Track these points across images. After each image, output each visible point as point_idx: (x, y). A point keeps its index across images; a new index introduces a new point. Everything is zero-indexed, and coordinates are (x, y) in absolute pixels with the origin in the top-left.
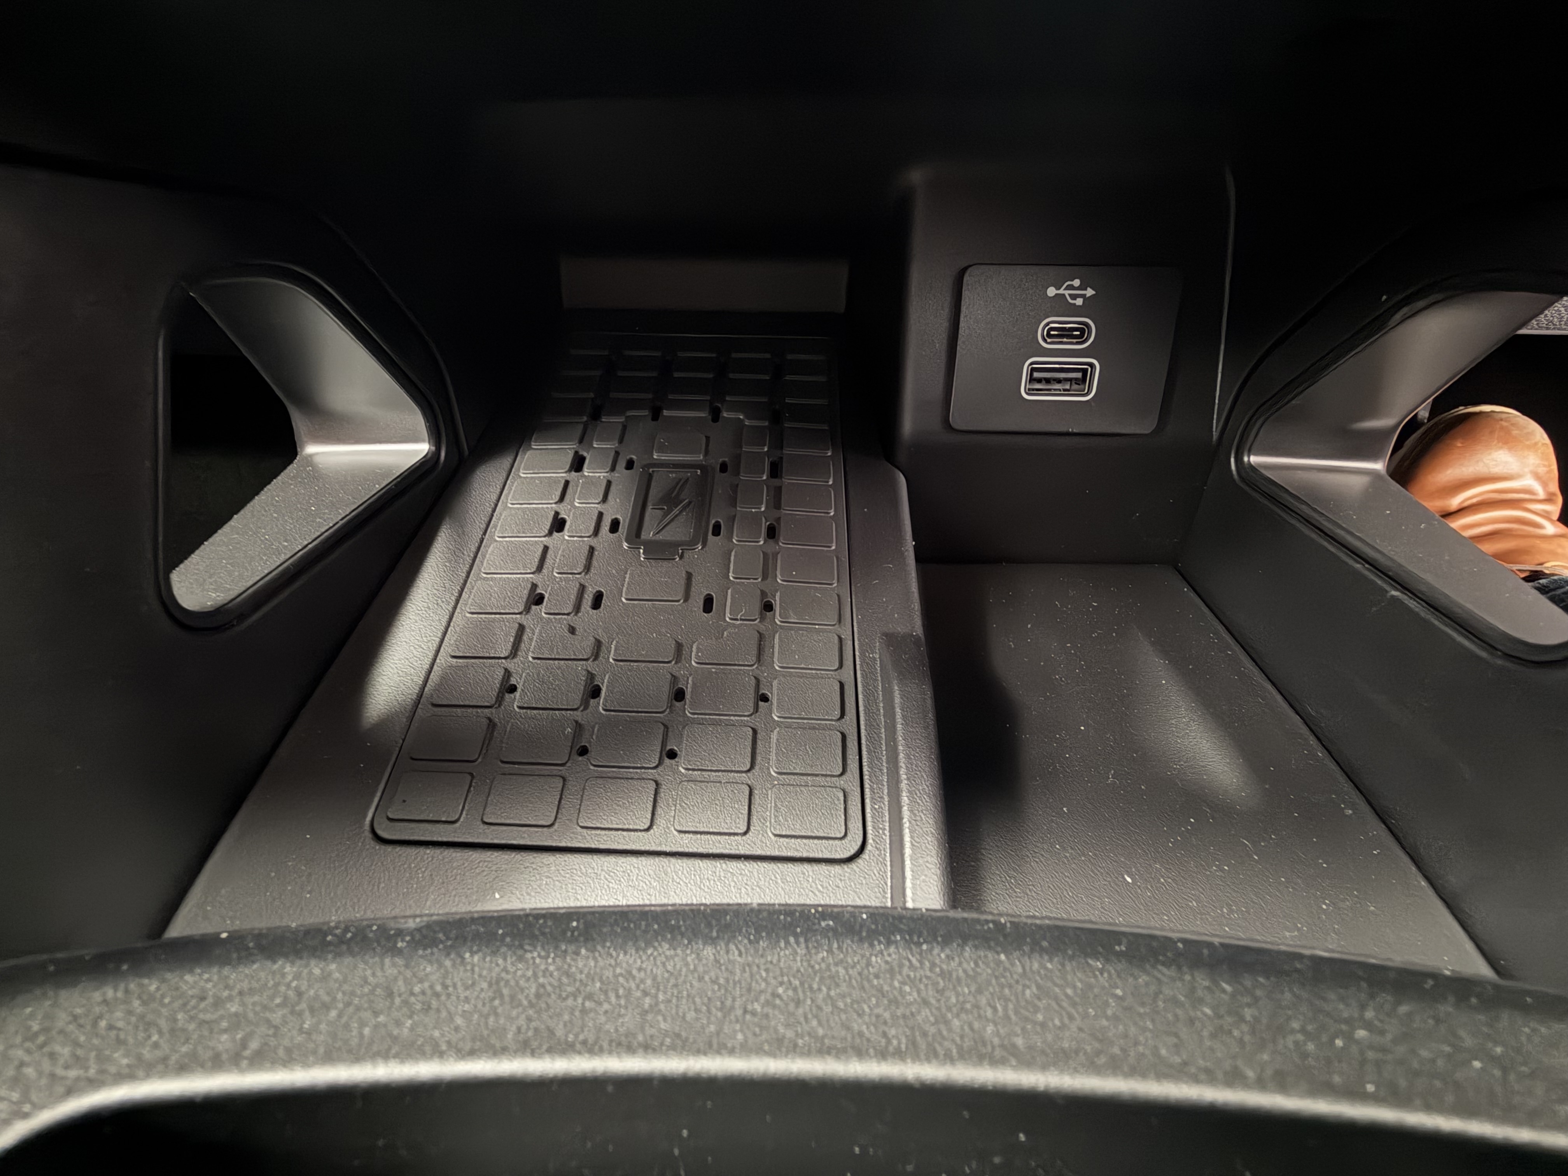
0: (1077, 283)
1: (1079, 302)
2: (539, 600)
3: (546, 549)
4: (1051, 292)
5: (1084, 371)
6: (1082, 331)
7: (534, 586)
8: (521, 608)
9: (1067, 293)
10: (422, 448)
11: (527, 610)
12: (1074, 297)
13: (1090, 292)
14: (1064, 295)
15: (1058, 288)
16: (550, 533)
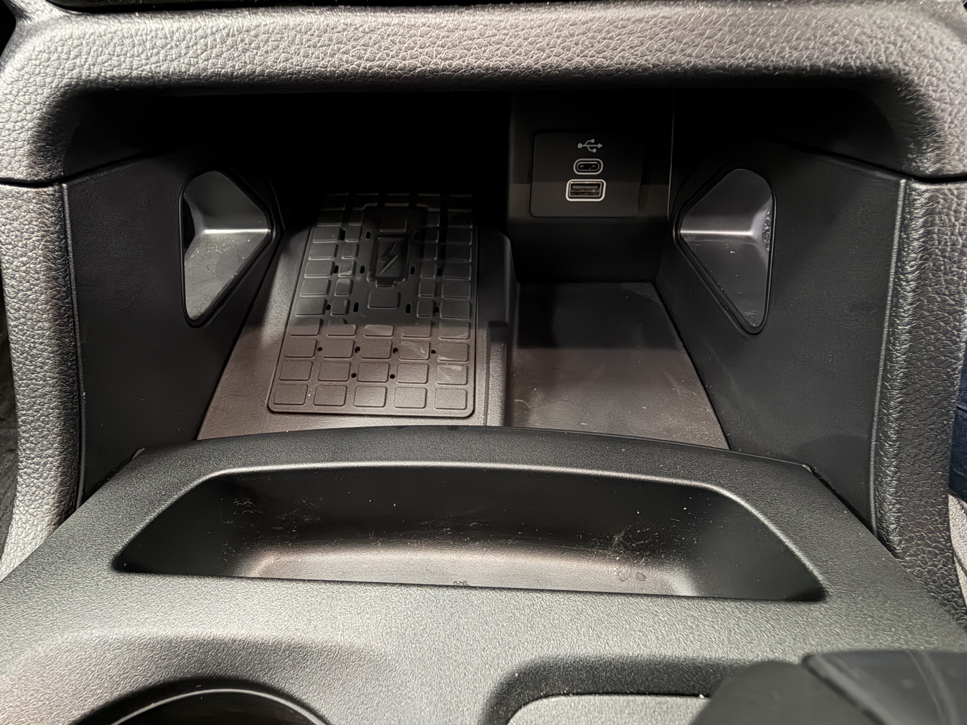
0: (593, 141)
1: (594, 151)
2: (328, 307)
3: (330, 282)
4: (580, 146)
5: (599, 187)
6: (596, 165)
7: (326, 301)
8: (321, 312)
9: (588, 146)
10: (266, 231)
11: (324, 312)
12: (592, 148)
13: (600, 146)
14: (586, 147)
15: (583, 144)
16: (331, 274)
